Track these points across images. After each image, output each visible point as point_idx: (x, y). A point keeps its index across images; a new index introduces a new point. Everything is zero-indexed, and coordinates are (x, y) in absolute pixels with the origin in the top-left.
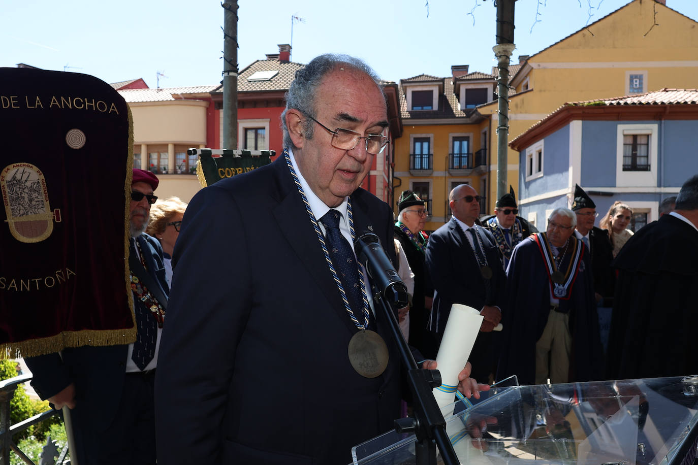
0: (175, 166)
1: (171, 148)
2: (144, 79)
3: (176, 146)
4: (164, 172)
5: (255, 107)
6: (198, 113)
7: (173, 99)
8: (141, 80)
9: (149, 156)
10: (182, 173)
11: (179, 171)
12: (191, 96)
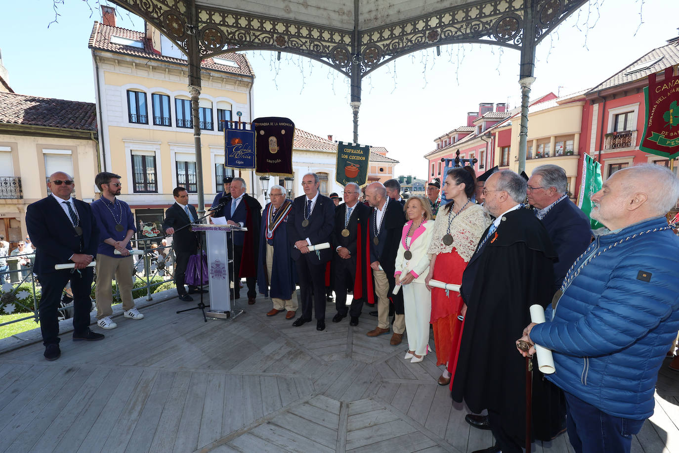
0: (555, 151)
1: (552, 140)
2: (553, 93)
3: (556, 137)
4: (546, 156)
5: (626, 95)
6: (576, 112)
7: (558, 105)
8: (552, 93)
9: (538, 146)
10: (560, 155)
11: (557, 154)
12: (571, 100)
